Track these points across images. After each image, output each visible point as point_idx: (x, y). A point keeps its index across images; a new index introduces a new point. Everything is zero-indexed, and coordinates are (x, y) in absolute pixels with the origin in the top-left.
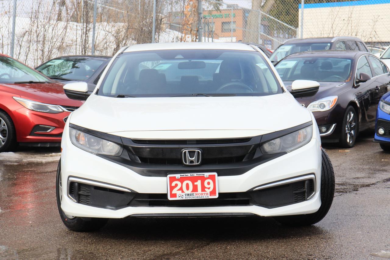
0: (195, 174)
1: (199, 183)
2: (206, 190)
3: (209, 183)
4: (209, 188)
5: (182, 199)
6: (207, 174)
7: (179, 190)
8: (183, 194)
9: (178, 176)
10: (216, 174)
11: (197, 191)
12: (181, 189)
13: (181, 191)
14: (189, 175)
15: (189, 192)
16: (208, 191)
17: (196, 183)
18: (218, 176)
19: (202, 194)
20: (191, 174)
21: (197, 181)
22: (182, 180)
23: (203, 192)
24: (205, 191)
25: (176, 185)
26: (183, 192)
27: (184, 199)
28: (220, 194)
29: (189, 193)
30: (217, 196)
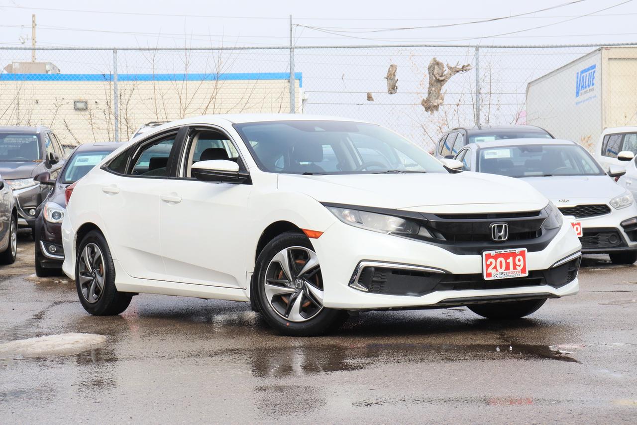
0: (508, 251)
1: (510, 260)
2: (517, 267)
3: (519, 260)
4: (519, 266)
5: (497, 279)
6: (518, 250)
7: (493, 269)
8: (498, 273)
9: (493, 253)
10: (525, 249)
11: (509, 269)
12: (495, 268)
13: (495, 270)
14: (503, 251)
15: (502, 270)
16: (519, 269)
17: (508, 261)
18: (528, 252)
19: (514, 272)
20: (505, 250)
21: (509, 258)
22: (496, 257)
23: (515, 270)
24: (516, 269)
25: (491, 263)
26: (497, 270)
27: (499, 278)
28: (529, 272)
29: (503, 272)
30: (527, 274)
